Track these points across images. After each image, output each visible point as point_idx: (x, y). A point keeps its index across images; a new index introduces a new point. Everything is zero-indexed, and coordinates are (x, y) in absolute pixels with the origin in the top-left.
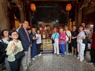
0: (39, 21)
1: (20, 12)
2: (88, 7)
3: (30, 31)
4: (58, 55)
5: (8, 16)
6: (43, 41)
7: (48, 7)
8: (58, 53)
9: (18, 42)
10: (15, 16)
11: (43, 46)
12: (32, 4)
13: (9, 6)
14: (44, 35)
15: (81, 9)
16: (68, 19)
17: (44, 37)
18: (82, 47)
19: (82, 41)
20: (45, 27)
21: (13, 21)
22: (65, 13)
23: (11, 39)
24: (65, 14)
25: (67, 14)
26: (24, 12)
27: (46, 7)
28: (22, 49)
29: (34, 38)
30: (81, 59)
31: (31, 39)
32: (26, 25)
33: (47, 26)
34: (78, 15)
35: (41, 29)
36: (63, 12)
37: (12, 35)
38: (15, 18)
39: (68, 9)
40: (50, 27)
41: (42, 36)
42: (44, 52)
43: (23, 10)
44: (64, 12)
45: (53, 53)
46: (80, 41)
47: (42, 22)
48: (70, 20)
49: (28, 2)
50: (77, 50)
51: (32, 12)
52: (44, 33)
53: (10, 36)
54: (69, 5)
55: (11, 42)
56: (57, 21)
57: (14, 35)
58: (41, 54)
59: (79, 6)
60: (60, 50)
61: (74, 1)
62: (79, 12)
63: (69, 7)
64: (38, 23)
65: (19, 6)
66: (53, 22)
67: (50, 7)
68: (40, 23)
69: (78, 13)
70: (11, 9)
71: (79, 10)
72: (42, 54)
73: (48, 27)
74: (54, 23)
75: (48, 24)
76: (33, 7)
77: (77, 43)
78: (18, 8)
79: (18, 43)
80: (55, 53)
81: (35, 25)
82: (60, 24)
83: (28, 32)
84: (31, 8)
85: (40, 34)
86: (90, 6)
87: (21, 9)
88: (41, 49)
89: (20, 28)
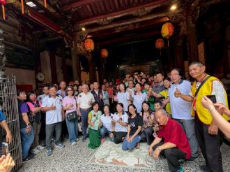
0: (120, 64)
15: (180, 44)
27: (126, 44)
38: (82, 68)
39: (158, 47)
47: (126, 66)
51: (103, 58)
64: (118, 68)
66: (149, 63)
68: (122, 67)
74: (153, 64)
75: (138, 68)
84: (102, 55)
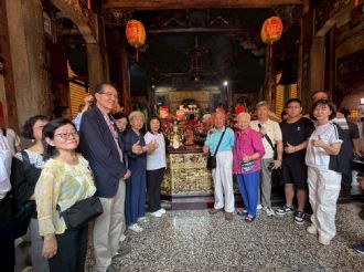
0: (158, 85)
1: (89, 50)
2: (351, 28)
3: (122, 123)
4: (229, 217)
5: (44, 67)
6: (172, 159)
7: (191, 30)
8: (231, 208)
9: (75, 162)
10: (69, 67)
11: (173, 180)
12: (134, 22)
13: (50, 33)
14: (176, 136)
15: (322, 33)
16: (270, 74)
17: (176, 144)
18: (327, 184)
19: (327, 160)
20: (181, 107)
21: (61, 86)
22: (256, 53)
23: (51, 152)
24: (258, 58)
25: (263, 56)
26: (102, 53)
27: (183, 30)
28: (92, 190)
29: (136, 149)
30: (322, 234)
31: (127, 151)
32: (107, 98)
33: (186, 103)
34: (309, 60)
35: (163, 114)
36: (251, 50)
37: (56, 138)
38: (71, 74)
39: (268, 35)
40: (198, 107)
41: (167, 142)
42: (174, 201)
43: (101, 44)
44: (254, 46)
45: (211, 206)
46: (319, 162)
47: (170, 89)
48: (279, 77)
49: (118, 15)
50: (308, 198)
51: (131, 49)
52: (176, 129)
53: (48, 140)
54: (273, 22)
55: (51, 161)
56: (226, 83)
57: (65, 137)
58: (162, 211)
59: (315, 23)
60: (237, 195)
61: (291, 5)
62: (314, 47)
63: (272, 30)
64: (153, 91)
65: (85, 29)
66: (209, 88)
67: (200, 29)
68: (161, 91)
69: (307, 50)
70: (55, 40)
71: (314, 40)
72: (166, 209)
73: (190, 106)
74: (216, 90)
75: (189, 95)
76: (137, 33)
77: (305, 168)
78: (79, 37)
79: (76, 167)
80: (218, 206)
81: (142, 100)
82: (236, 96)
83: (115, 125)
84: (128, 36)
85: (159, 131)
86: (359, 23)
87: (90, 40)
88: (164, 192)
89: (85, 109)
